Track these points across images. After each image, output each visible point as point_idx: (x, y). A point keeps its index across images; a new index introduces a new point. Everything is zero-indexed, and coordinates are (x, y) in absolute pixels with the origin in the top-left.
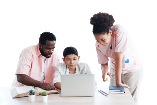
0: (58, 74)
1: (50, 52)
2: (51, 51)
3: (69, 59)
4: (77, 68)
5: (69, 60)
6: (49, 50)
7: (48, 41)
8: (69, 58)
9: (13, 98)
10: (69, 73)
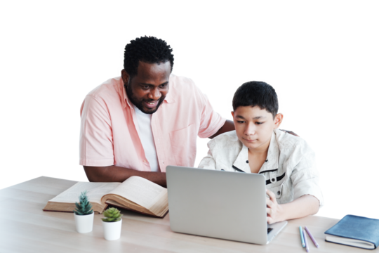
0: (208, 162)
1: (151, 96)
2: (153, 95)
3: (241, 120)
4: (271, 149)
5: (242, 122)
6: (148, 91)
7: (142, 63)
8: (241, 117)
9: (44, 210)
10: (247, 162)
